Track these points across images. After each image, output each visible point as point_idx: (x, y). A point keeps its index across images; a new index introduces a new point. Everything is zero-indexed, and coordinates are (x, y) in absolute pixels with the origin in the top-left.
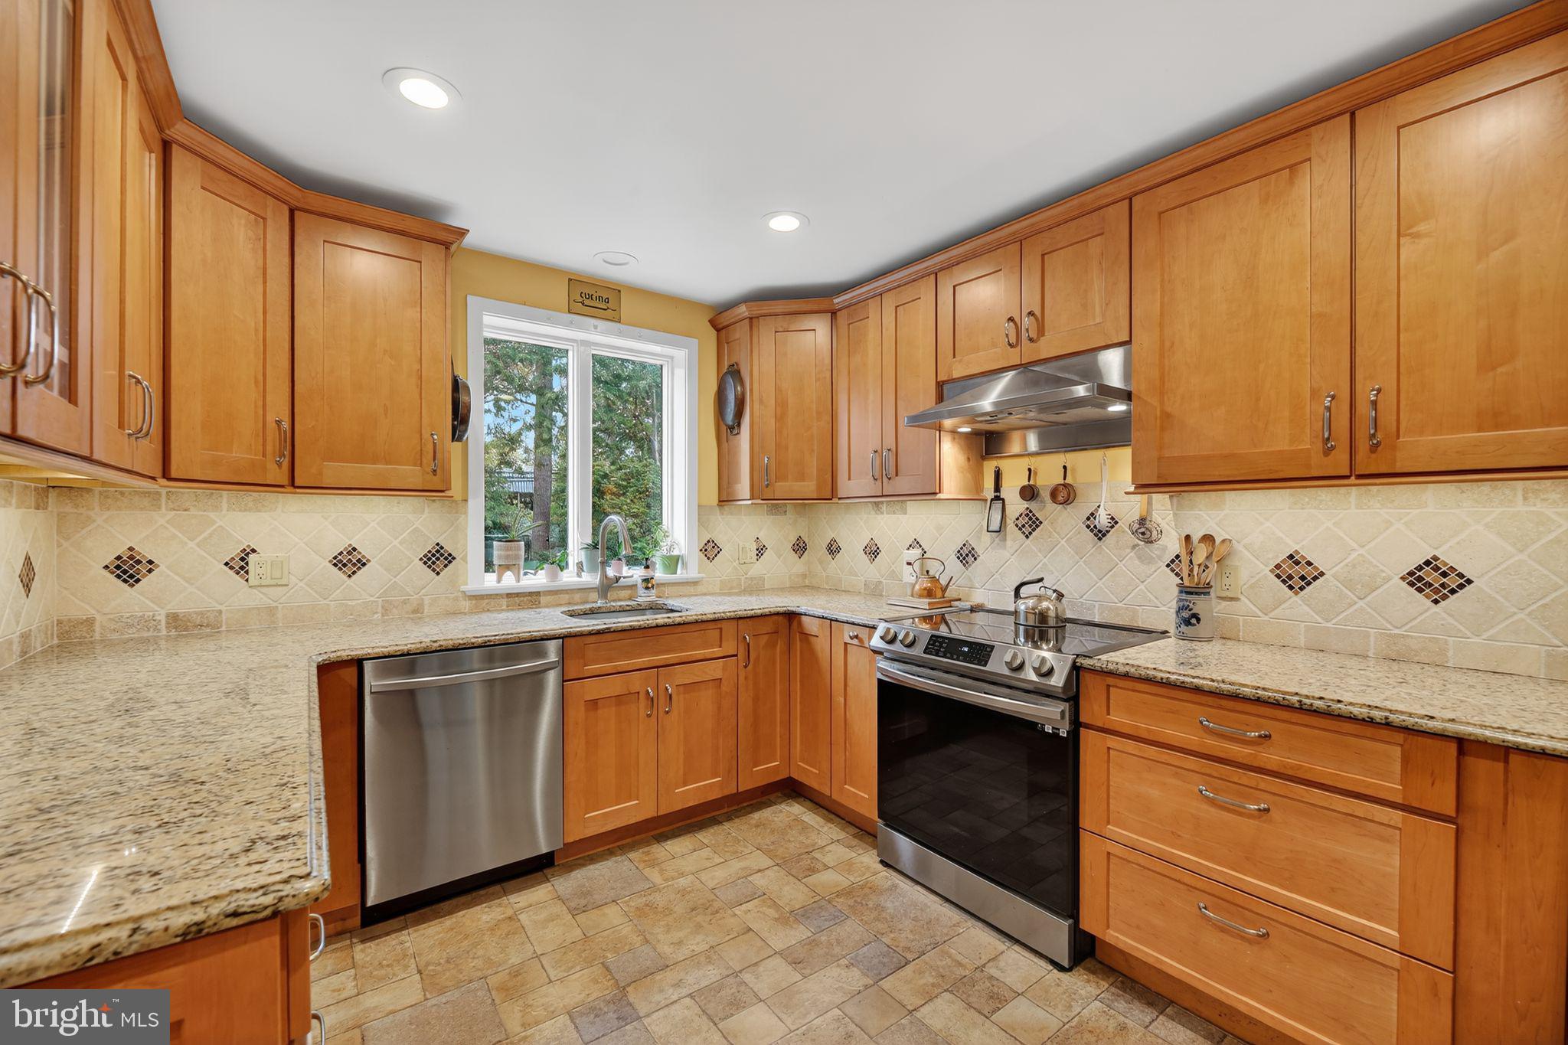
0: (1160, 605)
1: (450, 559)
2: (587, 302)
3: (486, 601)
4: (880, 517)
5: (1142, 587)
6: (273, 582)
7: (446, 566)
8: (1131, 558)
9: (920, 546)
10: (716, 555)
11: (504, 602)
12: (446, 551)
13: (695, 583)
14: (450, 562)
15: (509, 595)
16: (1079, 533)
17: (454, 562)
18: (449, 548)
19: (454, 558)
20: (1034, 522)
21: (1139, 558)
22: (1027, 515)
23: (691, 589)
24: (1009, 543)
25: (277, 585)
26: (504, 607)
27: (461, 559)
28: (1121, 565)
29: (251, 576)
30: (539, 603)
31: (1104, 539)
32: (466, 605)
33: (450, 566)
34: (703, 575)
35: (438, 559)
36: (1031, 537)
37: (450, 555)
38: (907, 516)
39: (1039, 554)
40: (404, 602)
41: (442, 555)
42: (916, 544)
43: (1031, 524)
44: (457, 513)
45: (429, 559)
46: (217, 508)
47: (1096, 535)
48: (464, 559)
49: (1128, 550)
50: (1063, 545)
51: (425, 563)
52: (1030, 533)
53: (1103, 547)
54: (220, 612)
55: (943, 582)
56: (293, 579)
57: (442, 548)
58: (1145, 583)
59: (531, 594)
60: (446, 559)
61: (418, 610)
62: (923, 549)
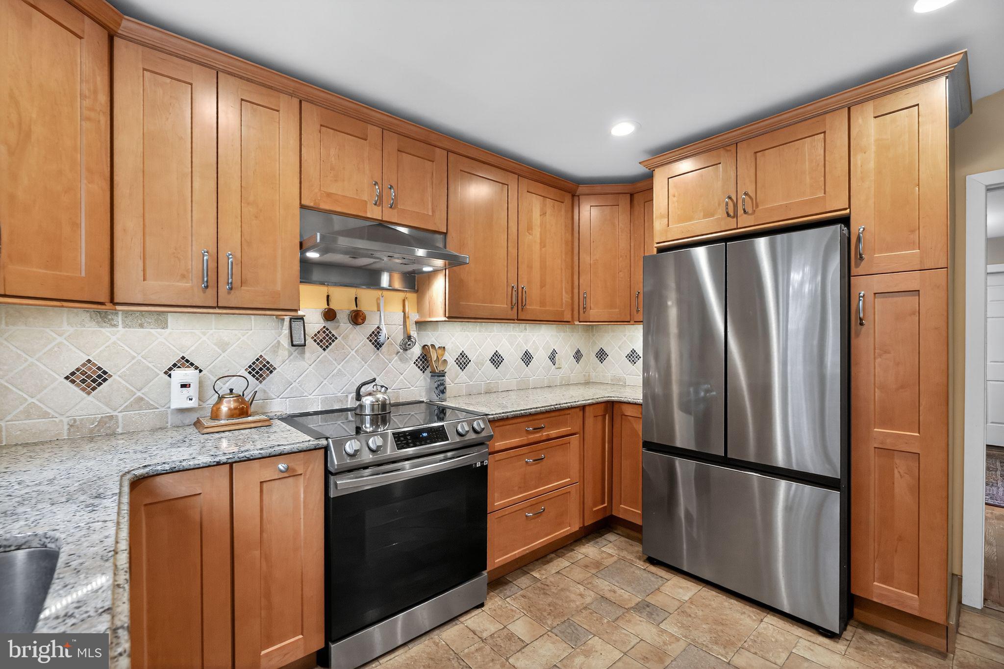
0: (411, 387)
4: (107, 331)
5: (401, 377)
8: (396, 361)
9: (192, 364)
16: (365, 345)
20: (330, 338)
21: (401, 360)
22: (324, 332)
24: (307, 355)
28: (390, 365)
31: (380, 349)
36: (327, 350)
38: (168, 331)
39: (334, 362)
42: (184, 362)
43: (326, 340)
47: (376, 346)
49: (395, 355)
50: (353, 354)
52: (327, 347)
53: (380, 354)
55: (247, 398)
58: (403, 375)
62: (196, 368)
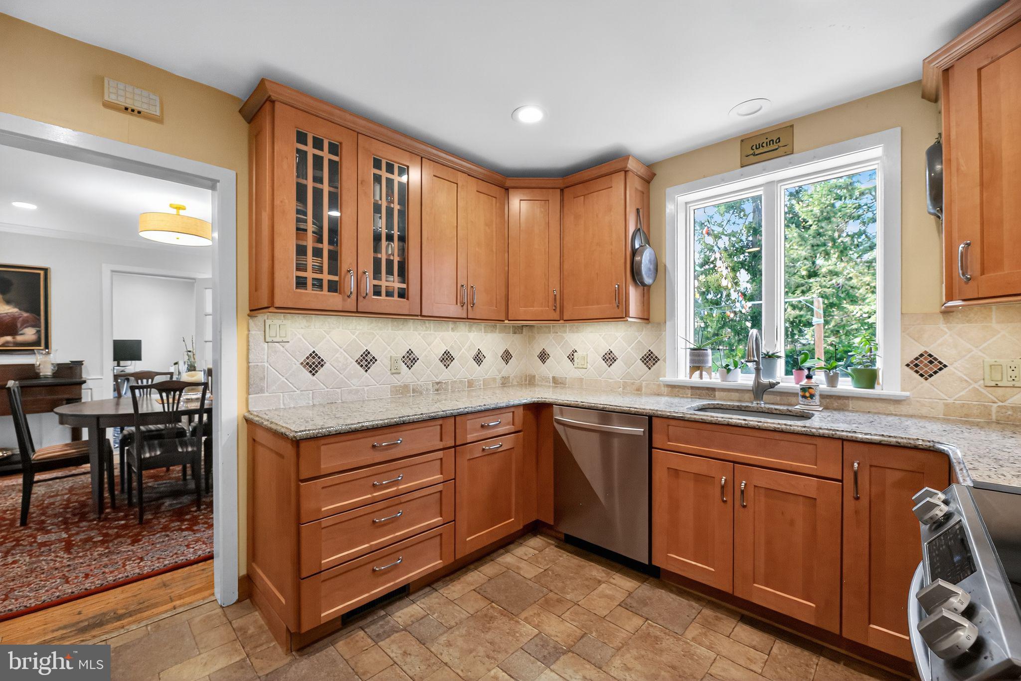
1: (656, 360)
2: (757, 152)
3: (677, 390)
6: (581, 366)
7: (654, 364)
10: (936, 372)
11: (689, 392)
12: (654, 355)
13: (897, 401)
14: (656, 362)
15: (692, 388)
17: (659, 362)
18: (656, 353)
19: (659, 360)
23: (891, 408)
25: (583, 368)
26: (689, 395)
27: (663, 360)
29: (574, 363)
30: (715, 396)
32: (665, 390)
33: (657, 364)
34: (907, 394)
35: (650, 360)
37: (656, 357)
40: (633, 384)
41: (652, 357)
44: (660, 331)
45: (645, 359)
46: (565, 332)
48: (665, 360)
51: (643, 362)
54: (566, 378)
56: (589, 366)
57: (652, 353)
59: (708, 389)
60: (654, 360)
61: (639, 389)
